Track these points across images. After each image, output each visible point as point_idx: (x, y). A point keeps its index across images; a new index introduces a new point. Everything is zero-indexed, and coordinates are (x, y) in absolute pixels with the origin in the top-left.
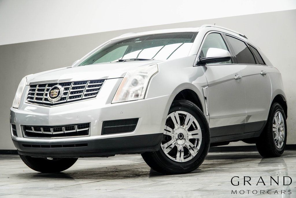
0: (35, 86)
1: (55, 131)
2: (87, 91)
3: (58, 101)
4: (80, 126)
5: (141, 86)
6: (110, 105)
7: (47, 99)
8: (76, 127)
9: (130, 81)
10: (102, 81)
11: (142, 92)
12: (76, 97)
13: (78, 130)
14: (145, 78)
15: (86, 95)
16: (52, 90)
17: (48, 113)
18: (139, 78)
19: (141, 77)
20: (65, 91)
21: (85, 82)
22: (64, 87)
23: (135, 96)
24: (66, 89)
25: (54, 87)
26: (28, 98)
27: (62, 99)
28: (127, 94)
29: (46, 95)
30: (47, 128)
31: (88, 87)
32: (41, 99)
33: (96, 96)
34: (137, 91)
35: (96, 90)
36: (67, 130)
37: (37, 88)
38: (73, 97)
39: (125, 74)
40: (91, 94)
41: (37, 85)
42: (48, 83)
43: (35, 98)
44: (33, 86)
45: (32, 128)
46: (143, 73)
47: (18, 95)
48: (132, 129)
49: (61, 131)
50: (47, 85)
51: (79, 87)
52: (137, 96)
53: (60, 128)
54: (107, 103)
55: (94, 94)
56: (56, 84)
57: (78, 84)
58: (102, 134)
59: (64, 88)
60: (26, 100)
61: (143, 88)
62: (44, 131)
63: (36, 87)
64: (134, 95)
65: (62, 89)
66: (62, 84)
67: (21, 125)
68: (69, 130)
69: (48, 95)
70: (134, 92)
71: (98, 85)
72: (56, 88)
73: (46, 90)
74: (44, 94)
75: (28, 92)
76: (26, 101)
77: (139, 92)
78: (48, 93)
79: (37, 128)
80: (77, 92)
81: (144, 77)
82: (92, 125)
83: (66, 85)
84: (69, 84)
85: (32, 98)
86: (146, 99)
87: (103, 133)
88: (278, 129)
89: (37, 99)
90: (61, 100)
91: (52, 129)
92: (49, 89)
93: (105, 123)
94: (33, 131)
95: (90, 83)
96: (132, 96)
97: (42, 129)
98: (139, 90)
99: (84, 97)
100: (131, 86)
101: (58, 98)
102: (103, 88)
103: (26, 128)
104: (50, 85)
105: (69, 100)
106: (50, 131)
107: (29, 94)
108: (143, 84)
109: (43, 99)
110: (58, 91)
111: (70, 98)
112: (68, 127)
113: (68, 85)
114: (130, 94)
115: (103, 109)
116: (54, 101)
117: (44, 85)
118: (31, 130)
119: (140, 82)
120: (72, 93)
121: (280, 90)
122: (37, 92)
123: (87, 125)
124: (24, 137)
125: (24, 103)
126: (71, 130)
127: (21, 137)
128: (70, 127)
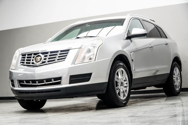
0: (25, 55)
1: (39, 83)
2: (59, 57)
4: (55, 79)
5: (93, 53)
6: (74, 65)
7: (33, 63)
8: (53, 80)
9: (86, 50)
10: (68, 50)
11: (93, 57)
12: (52, 61)
13: (54, 82)
14: (95, 48)
15: (58, 60)
16: (36, 57)
17: (34, 72)
18: (91, 48)
19: (92, 47)
20: (45, 58)
21: (57, 52)
22: (44, 55)
23: (89, 59)
26: (21, 62)
28: (84, 58)
29: (33, 60)
30: (34, 81)
31: (59, 54)
32: (29, 63)
33: (64, 60)
34: (90, 56)
35: (64, 56)
36: (47, 82)
37: (27, 56)
38: (50, 61)
39: (82, 46)
40: (62, 59)
42: (34, 53)
45: (25, 81)
46: (94, 45)
47: (14, 61)
48: (88, 80)
50: (33, 54)
51: (54, 55)
52: (91, 59)
53: (42, 81)
54: (72, 64)
56: (39, 53)
57: (53, 53)
58: (69, 84)
60: (19, 64)
61: (94, 54)
62: (32, 83)
64: (88, 59)
66: (43, 53)
67: (17, 80)
69: (34, 60)
70: (88, 57)
71: (66, 53)
72: (39, 56)
73: (32, 57)
74: (31, 60)
75: (20, 59)
77: (92, 57)
78: (34, 59)
79: (28, 81)
80: (53, 58)
81: (94, 47)
82: (63, 79)
85: (24, 63)
86: (96, 61)
87: (70, 83)
88: (176, 78)
89: (27, 63)
90: (42, 63)
91: (37, 82)
92: (34, 57)
93: (71, 77)
94: (25, 83)
95: (60, 52)
96: (87, 59)
97: (31, 82)
98: (92, 55)
100: (86, 53)
101: (41, 62)
102: (69, 55)
103: (20, 81)
104: (35, 54)
105: (47, 63)
107: (21, 60)
108: (94, 52)
109: (31, 63)
111: (48, 61)
113: (47, 54)
115: (69, 68)
116: (38, 64)
117: (31, 54)
118: (24, 83)
119: (92, 51)
120: (49, 58)
121: (177, 54)
122: (26, 59)
123: (60, 78)
124: (19, 87)
125: (19, 66)
126: (49, 82)
127: (17, 87)
128: (49, 80)
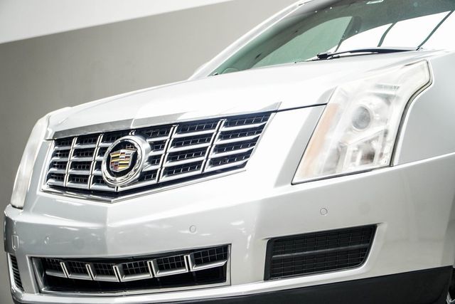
0: (68, 141)
1: (126, 272)
2: (220, 149)
3: (134, 183)
4: (201, 255)
5: (382, 128)
6: (287, 189)
7: (100, 177)
8: (188, 258)
9: (350, 113)
10: (264, 116)
11: (383, 146)
12: (185, 168)
13: (194, 269)
14: (393, 102)
15: (215, 162)
16: (113, 151)
17: (102, 219)
18: (373, 103)
19: (379, 101)
20: (153, 153)
21: (211, 123)
22: (148, 140)
23: (363, 158)
24: (156, 146)
25: (118, 141)
26: (50, 176)
27: (146, 176)
28: (339, 154)
29: (99, 165)
30: (103, 265)
31: (220, 137)
32: (84, 179)
33: (244, 165)
34: (370, 142)
35: (245, 144)
36: (161, 269)
37: (75, 145)
38: (178, 169)
39: (330, 93)
40: (232, 159)
41: (73, 137)
42: (104, 130)
43: (66, 178)
44: (62, 141)
45: (63, 265)
46: (386, 87)
47: (25, 169)
48: (358, 258)
49: (145, 271)
50: (100, 138)
51: (195, 140)
52: (370, 157)
53: (141, 264)
54: (279, 183)
55: (239, 157)
56: (127, 132)
57: (192, 130)
58: (266, 279)
59: (151, 144)
60: (43, 185)
61: (386, 133)
62: (97, 273)
63: (70, 144)
64: (359, 155)
65: (143, 146)
66: (144, 132)
67: (31, 258)
68: (168, 268)
69: (104, 166)
70: (359, 147)
71: (251, 131)
72: (125, 145)
73: (97, 151)
74: (93, 165)
75: (48, 159)
76: (46, 187)
77: (376, 146)
78: (103, 159)
79: (76, 265)
80: (189, 154)
81: (388, 99)
82: (234, 253)
83: (155, 135)
84: (164, 129)
85: (60, 177)
86: (397, 167)
87: (270, 274)
89: (73, 178)
90: (141, 179)
91: (116, 268)
92: (105, 149)
93: (276, 245)
94: (66, 274)
95: (226, 125)
96: (353, 159)
97: (89, 267)
98: (376, 138)
99: (208, 169)
100: (351, 129)
101: (133, 175)
102: (265, 139)
103: (46, 265)
104: (109, 136)
105: (164, 179)
106: (112, 274)
107: (52, 165)
108: (386, 121)
109: (91, 179)
110: (131, 152)
111: (169, 171)
112: (165, 260)
113: (162, 134)
114: (349, 154)
115: (268, 203)
116: (120, 183)
117: (92, 138)
118: (60, 270)
119: (377, 117)
120: (173, 157)
122: (72, 158)
123: (222, 252)
124: (40, 292)
125: (39, 193)
126: (173, 267)
127: (32, 292)
128: (171, 259)
